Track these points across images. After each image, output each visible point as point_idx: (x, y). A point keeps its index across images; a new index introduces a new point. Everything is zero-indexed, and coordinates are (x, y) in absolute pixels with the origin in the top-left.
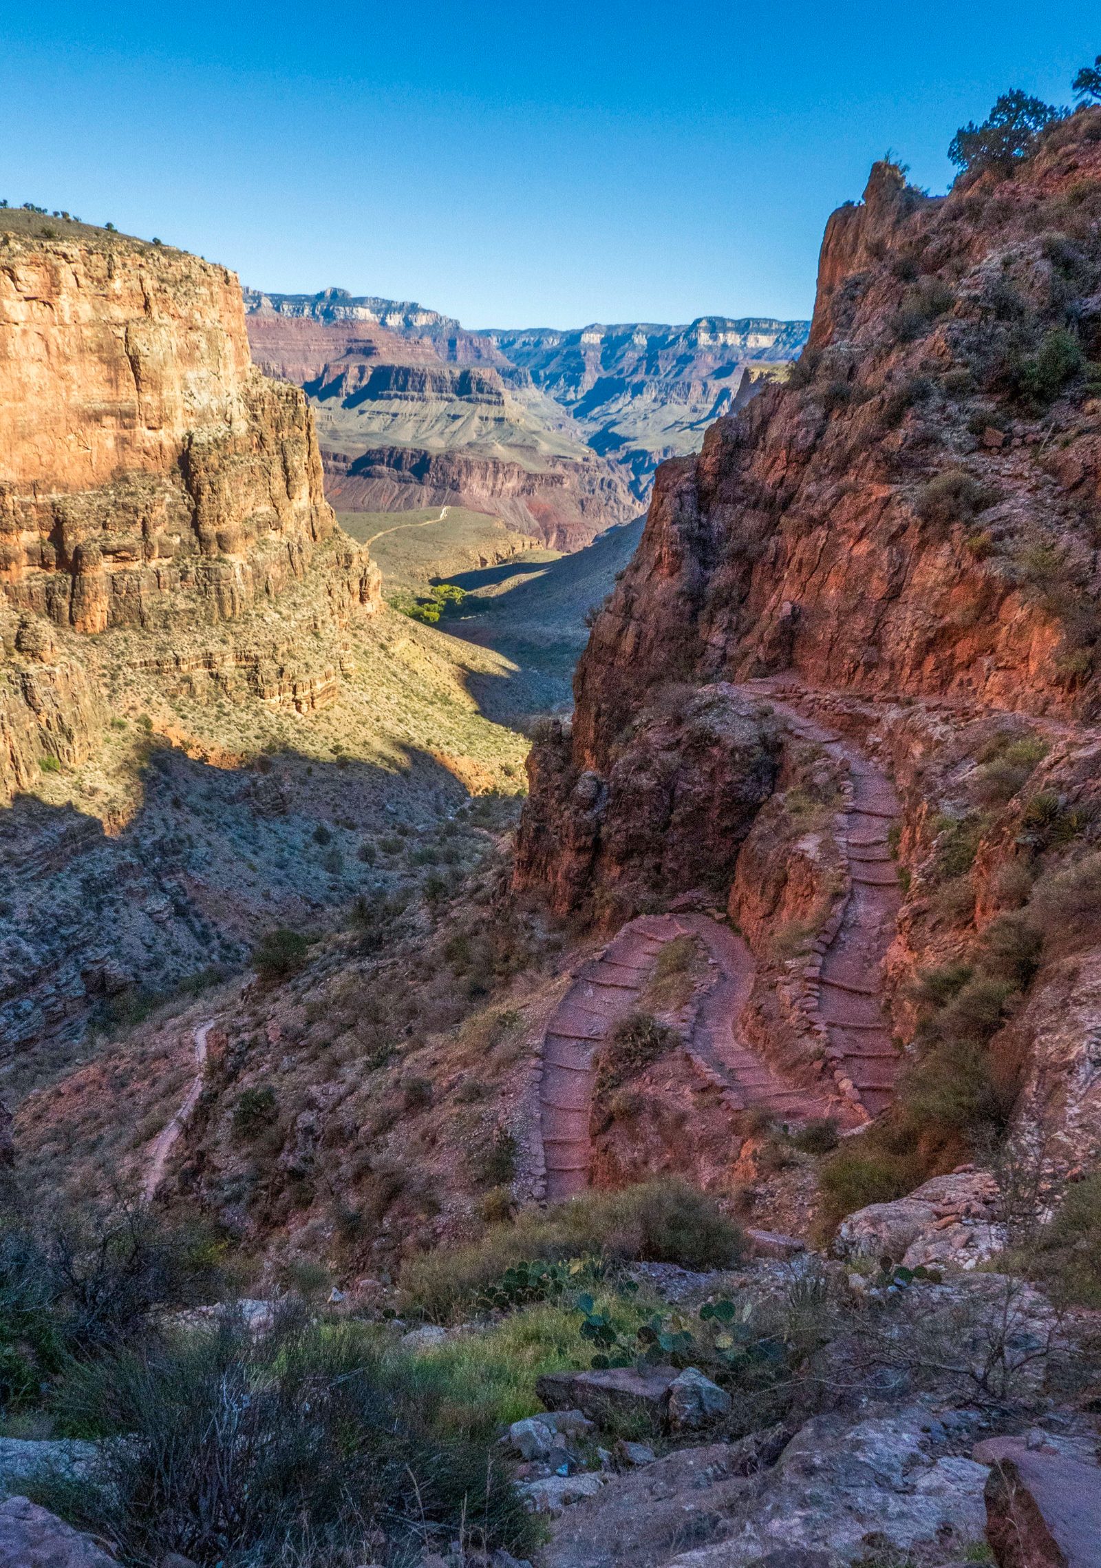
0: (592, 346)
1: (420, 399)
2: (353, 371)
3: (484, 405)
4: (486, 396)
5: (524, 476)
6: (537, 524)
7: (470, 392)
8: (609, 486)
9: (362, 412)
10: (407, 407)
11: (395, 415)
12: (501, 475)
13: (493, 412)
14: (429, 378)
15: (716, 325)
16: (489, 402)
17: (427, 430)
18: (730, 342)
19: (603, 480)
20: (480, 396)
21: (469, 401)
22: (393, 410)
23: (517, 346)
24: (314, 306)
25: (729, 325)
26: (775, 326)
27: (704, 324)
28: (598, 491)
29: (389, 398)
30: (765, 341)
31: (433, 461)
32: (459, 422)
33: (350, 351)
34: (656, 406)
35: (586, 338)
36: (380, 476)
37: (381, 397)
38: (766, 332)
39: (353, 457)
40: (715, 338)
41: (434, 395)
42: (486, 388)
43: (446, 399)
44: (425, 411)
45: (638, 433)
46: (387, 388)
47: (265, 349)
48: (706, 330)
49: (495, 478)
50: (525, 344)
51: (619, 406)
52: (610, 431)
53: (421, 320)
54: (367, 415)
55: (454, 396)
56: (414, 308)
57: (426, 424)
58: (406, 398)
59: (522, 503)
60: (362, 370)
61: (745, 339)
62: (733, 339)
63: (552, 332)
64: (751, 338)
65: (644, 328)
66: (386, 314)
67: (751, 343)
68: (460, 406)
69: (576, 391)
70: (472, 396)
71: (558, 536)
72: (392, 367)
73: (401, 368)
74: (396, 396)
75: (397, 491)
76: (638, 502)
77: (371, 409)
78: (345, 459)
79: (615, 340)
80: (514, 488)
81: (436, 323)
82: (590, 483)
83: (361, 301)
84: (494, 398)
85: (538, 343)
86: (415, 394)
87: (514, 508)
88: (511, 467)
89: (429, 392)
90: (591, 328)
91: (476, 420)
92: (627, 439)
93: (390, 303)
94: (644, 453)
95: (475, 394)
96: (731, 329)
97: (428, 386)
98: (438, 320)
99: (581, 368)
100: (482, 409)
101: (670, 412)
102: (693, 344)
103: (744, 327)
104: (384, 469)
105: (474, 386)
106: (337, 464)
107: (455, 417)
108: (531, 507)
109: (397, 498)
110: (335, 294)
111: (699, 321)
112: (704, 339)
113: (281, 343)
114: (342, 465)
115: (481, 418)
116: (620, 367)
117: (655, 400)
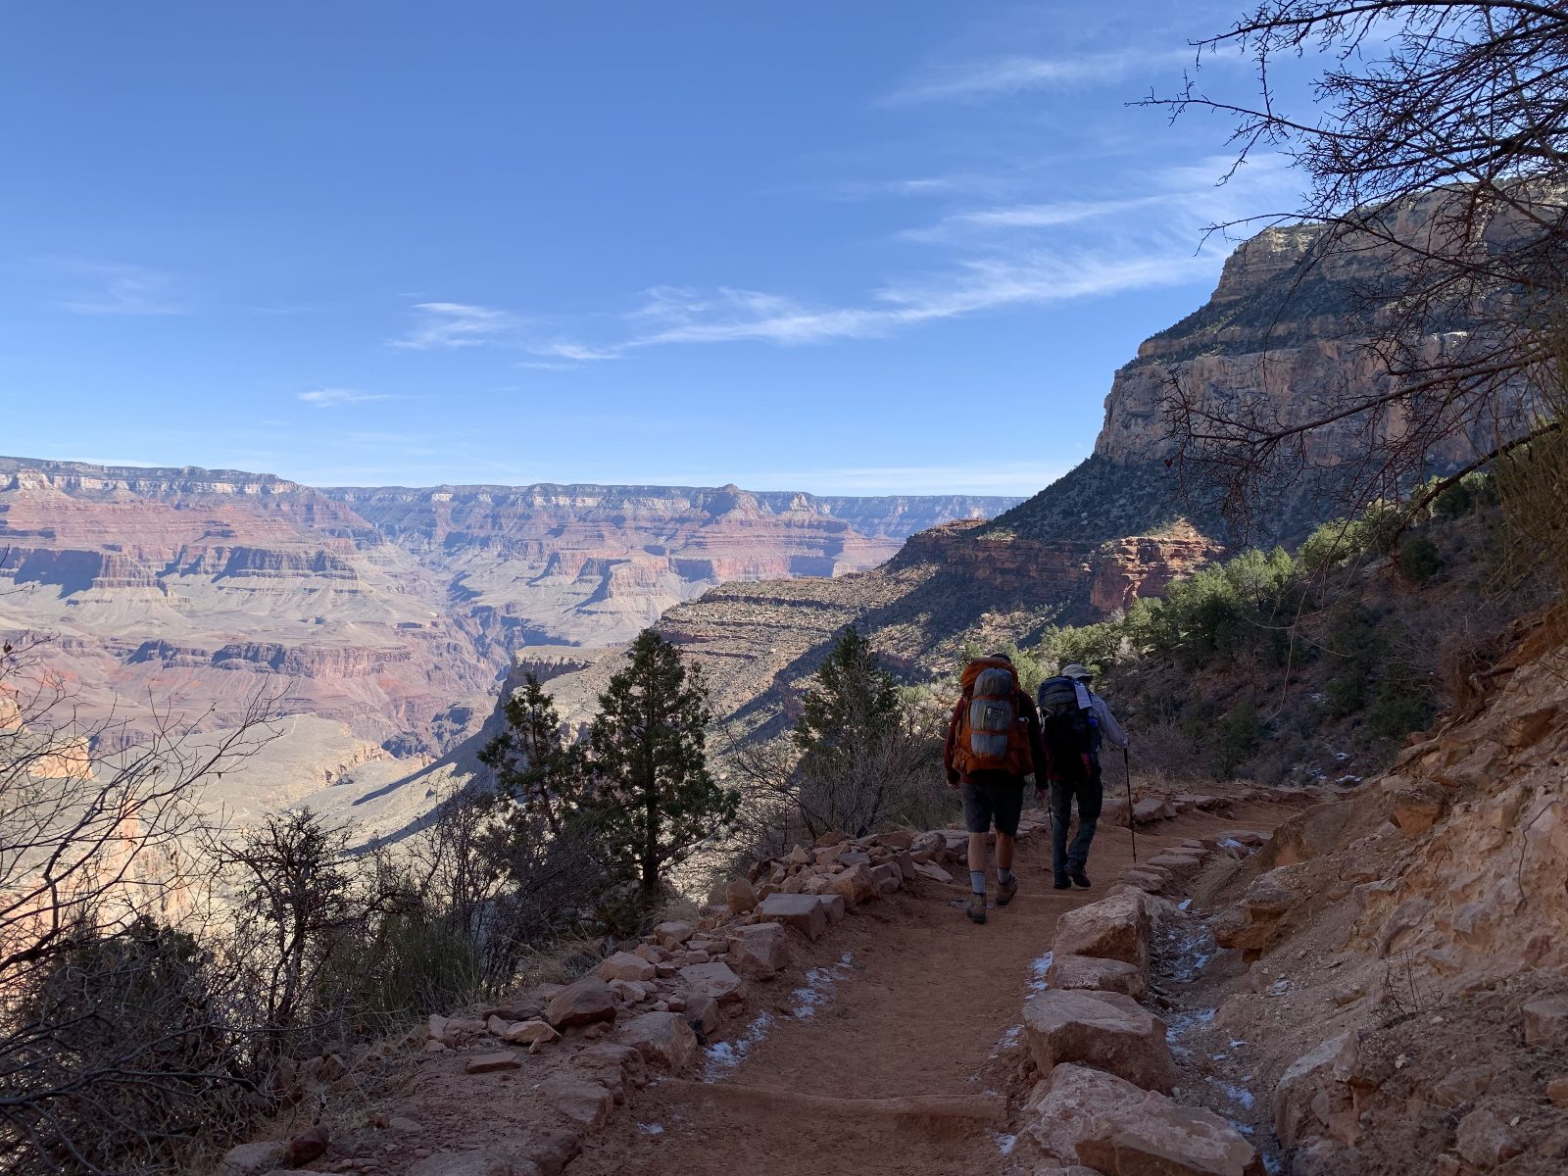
0: (442, 504)
1: (277, 576)
2: (211, 552)
3: (338, 580)
4: (339, 572)
5: (374, 658)
6: (387, 698)
7: (324, 568)
8: (455, 649)
9: (221, 588)
10: (267, 583)
11: (253, 590)
12: (351, 659)
13: (347, 585)
14: (285, 558)
15: (548, 490)
16: (343, 577)
17: (285, 603)
18: (561, 503)
19: (449, 644)
20: (334, 572)
21: (324, 576)
22: (251, 586)
23: (373, 502)
24: (172, 481)
25: (559, 490)
26: (597, 490)
27: (537, 489)
28: (445, 654)
29: (247, 575)
30: (590, 502)
31: (288, 653)
32: (315, 595)
33: (208, 534)
34: (501, 560)
35: (436, 497)
36: (237, 668)
37: (240, 575)
38: (591, 495)
39: (212, 650)
40: (548, 501)
41: (290, 572)
42: (339, 565)
43: (302, 575)
44: (281, 586)
45: (485, 586)
46: (244, 566)
47: (122, 532)
48: (540, 494)
49: (347, 662)
50: (380, 500)
51: (469, 557)
52: (461, 583)
53: (279, 489)
54: (225, 590)
55: (310, 572)
56: (272, 479)
57: (283, 597)
58: (264, 575)
59: (372, 680)
60: (219, 551)
61: (574, 501)
62: (564, 501)
63: (406, 491)
64: (579, 500)
65: (488, 489)
66: (244, 484)
67: (579, 504)
68: (316, 581)
69: (429, 543)
70: (326, 572)
71: (407, 706)
72: (249, 550)
73: (257, 550)
74: (254, 574)
75: (254, 681)
76: (482, 659)
77: (230, 585)
78: (203, 654)
79: (465, 498)
80: (364, 669)
81: (293, 491)
82: (438, 647)
83: (218, 475)
84: (347, 573)
85: (393, 499)
86: (273, 572)
87: (365, 686)
88: (361, 652)
89: (285, 570)
90: (441, 489)
91: (332, 593)
92: (476, 594)
93: (248, 475)
94: (489, 609)
95: (330, 571)
96: (561, 493)
97: (285, 564)
98: (295, 488)
99: (433, 524)
100: (338, 583)
101: (512, 567)
102: (531, 505)
103: (572, 491)
104: (241, 661)
105: (328, 564)
106: (195, 658)
107: (312, 591)
108: (380, 684)
109: (254, 686)
110: (192, 471)
111: (534, 487)
112: (539, 501)
113: (138, 527)
114: (200, 659)
115: (336, 591)
116: (467, 523)
117: (499, 555)
